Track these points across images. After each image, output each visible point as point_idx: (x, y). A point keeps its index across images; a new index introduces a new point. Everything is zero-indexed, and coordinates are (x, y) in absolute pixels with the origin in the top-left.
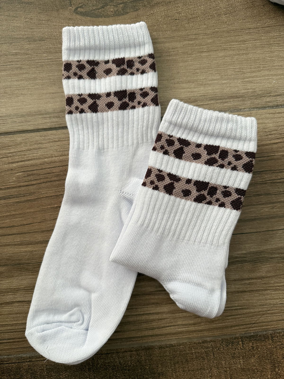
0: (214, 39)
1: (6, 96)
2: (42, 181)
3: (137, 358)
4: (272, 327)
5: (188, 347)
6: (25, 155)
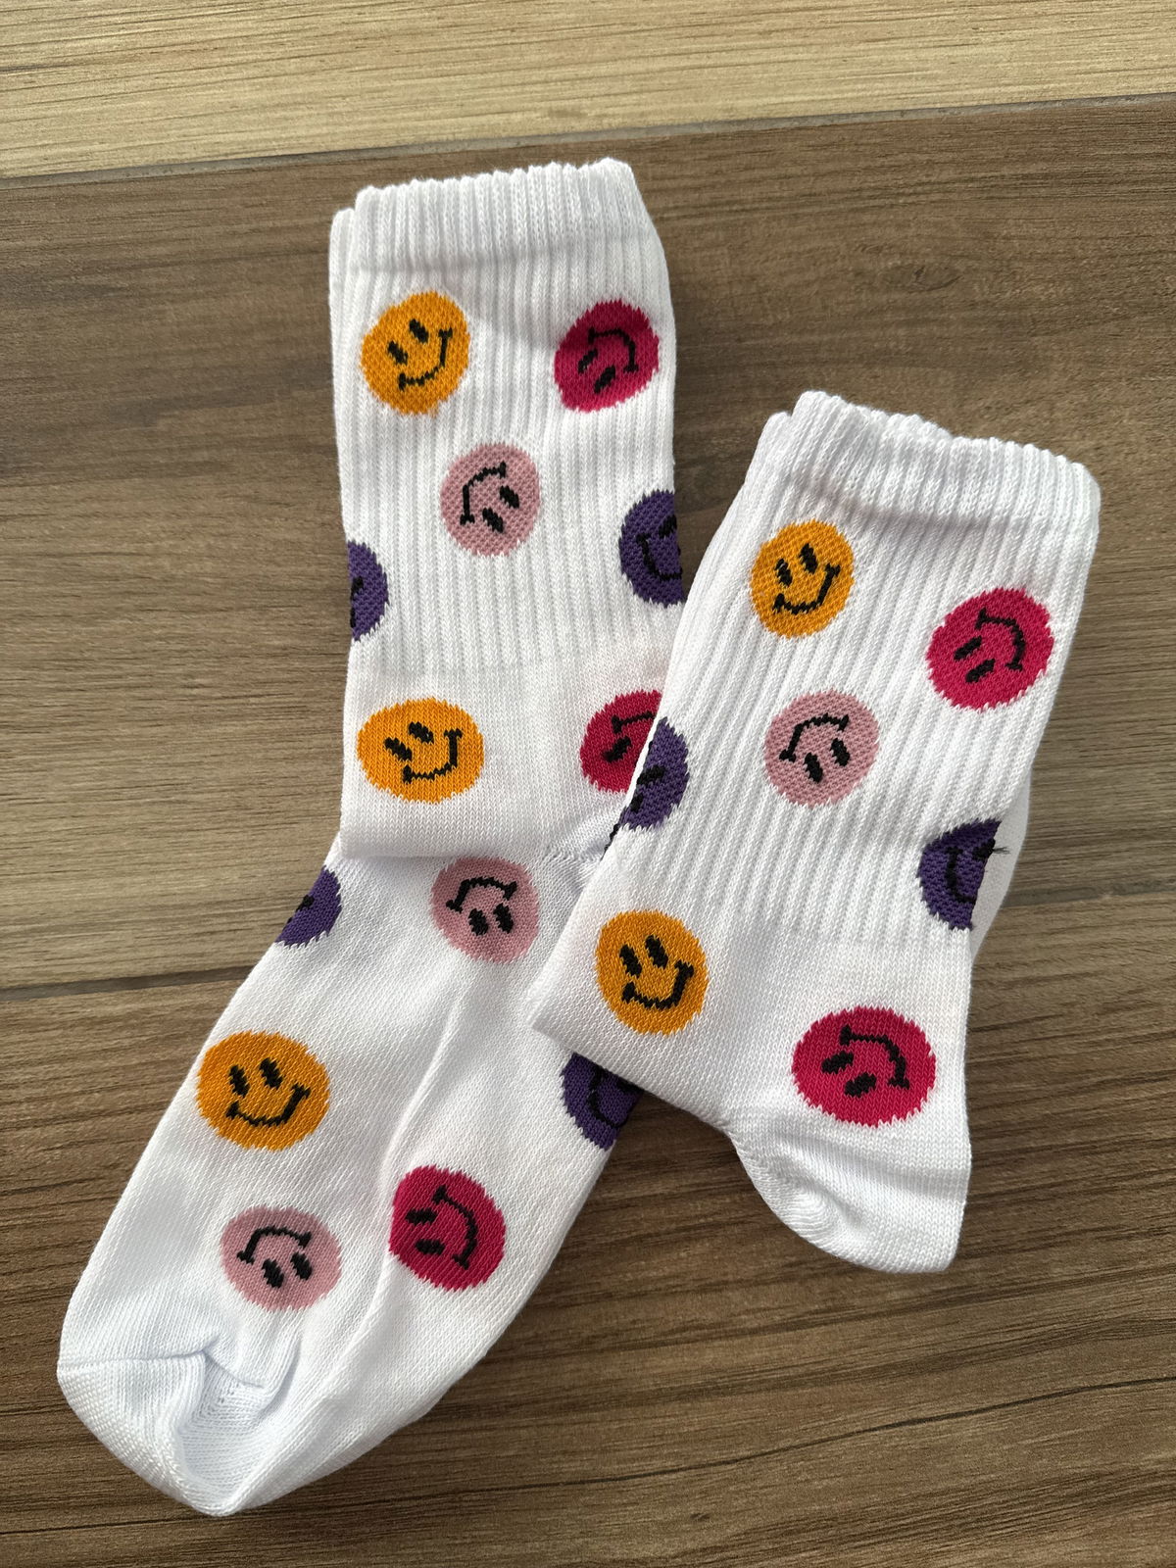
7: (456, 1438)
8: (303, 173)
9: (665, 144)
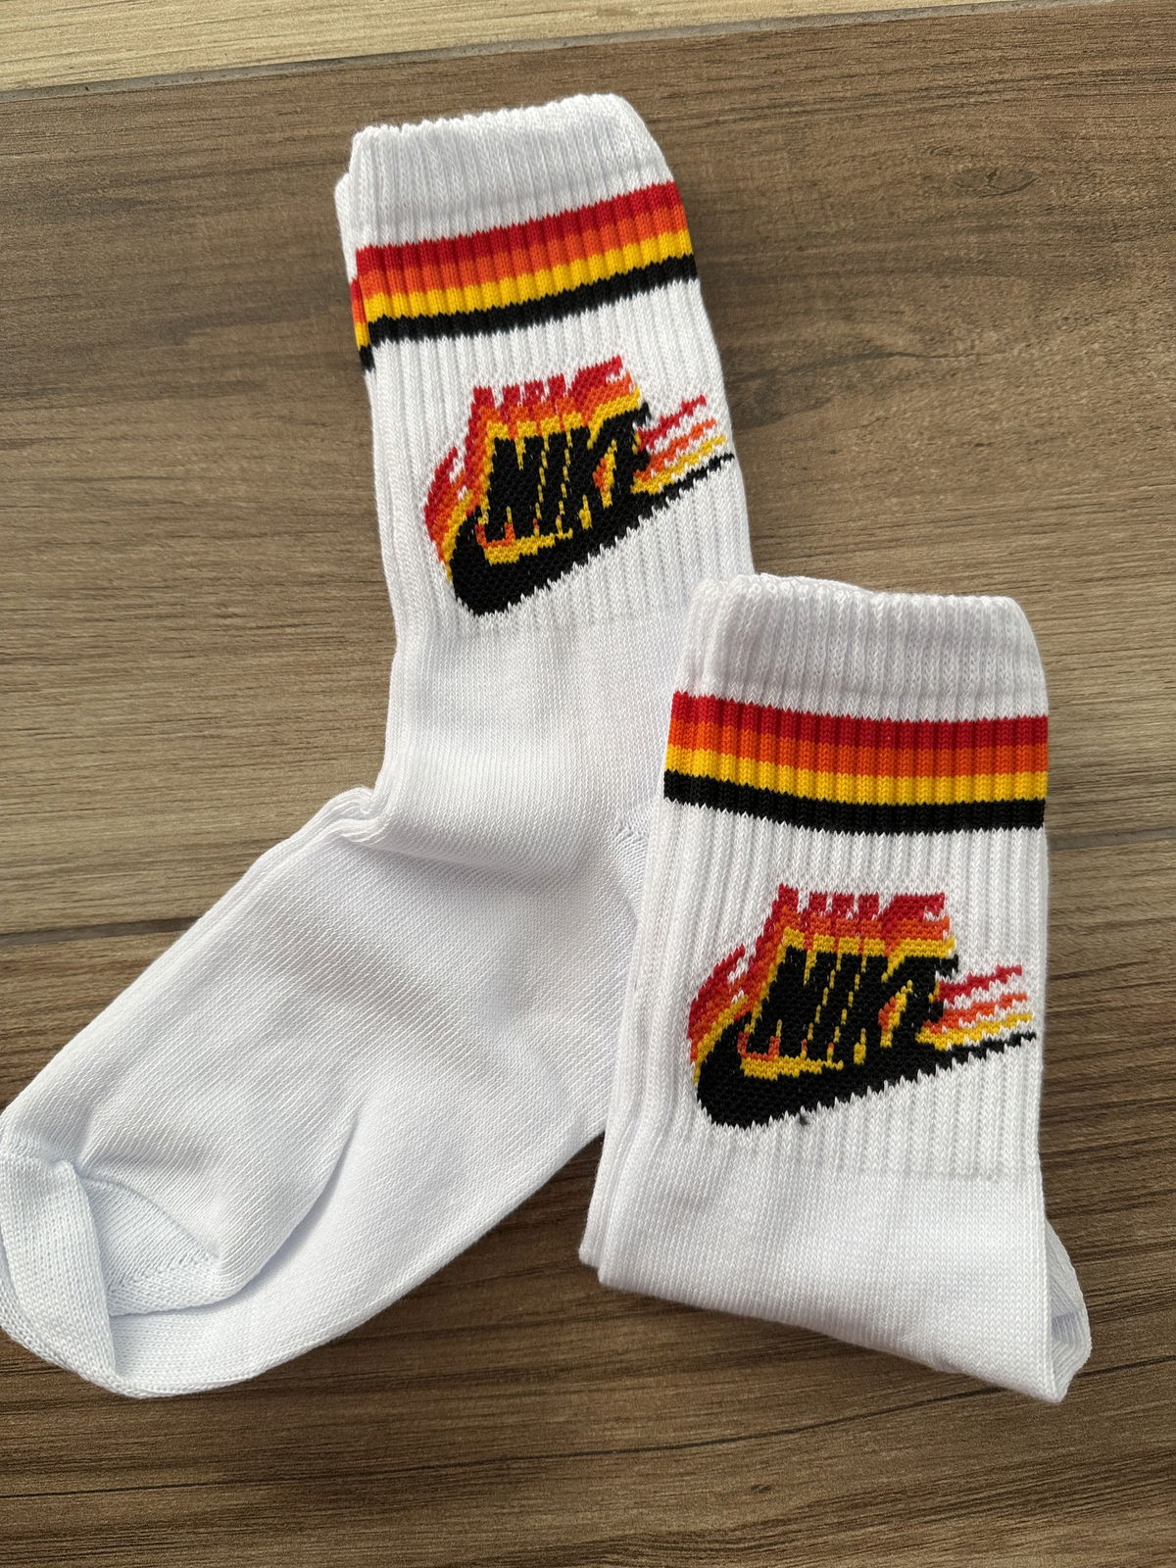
7: (504, 1402)
8: (340, 79)
9: (721, 43)
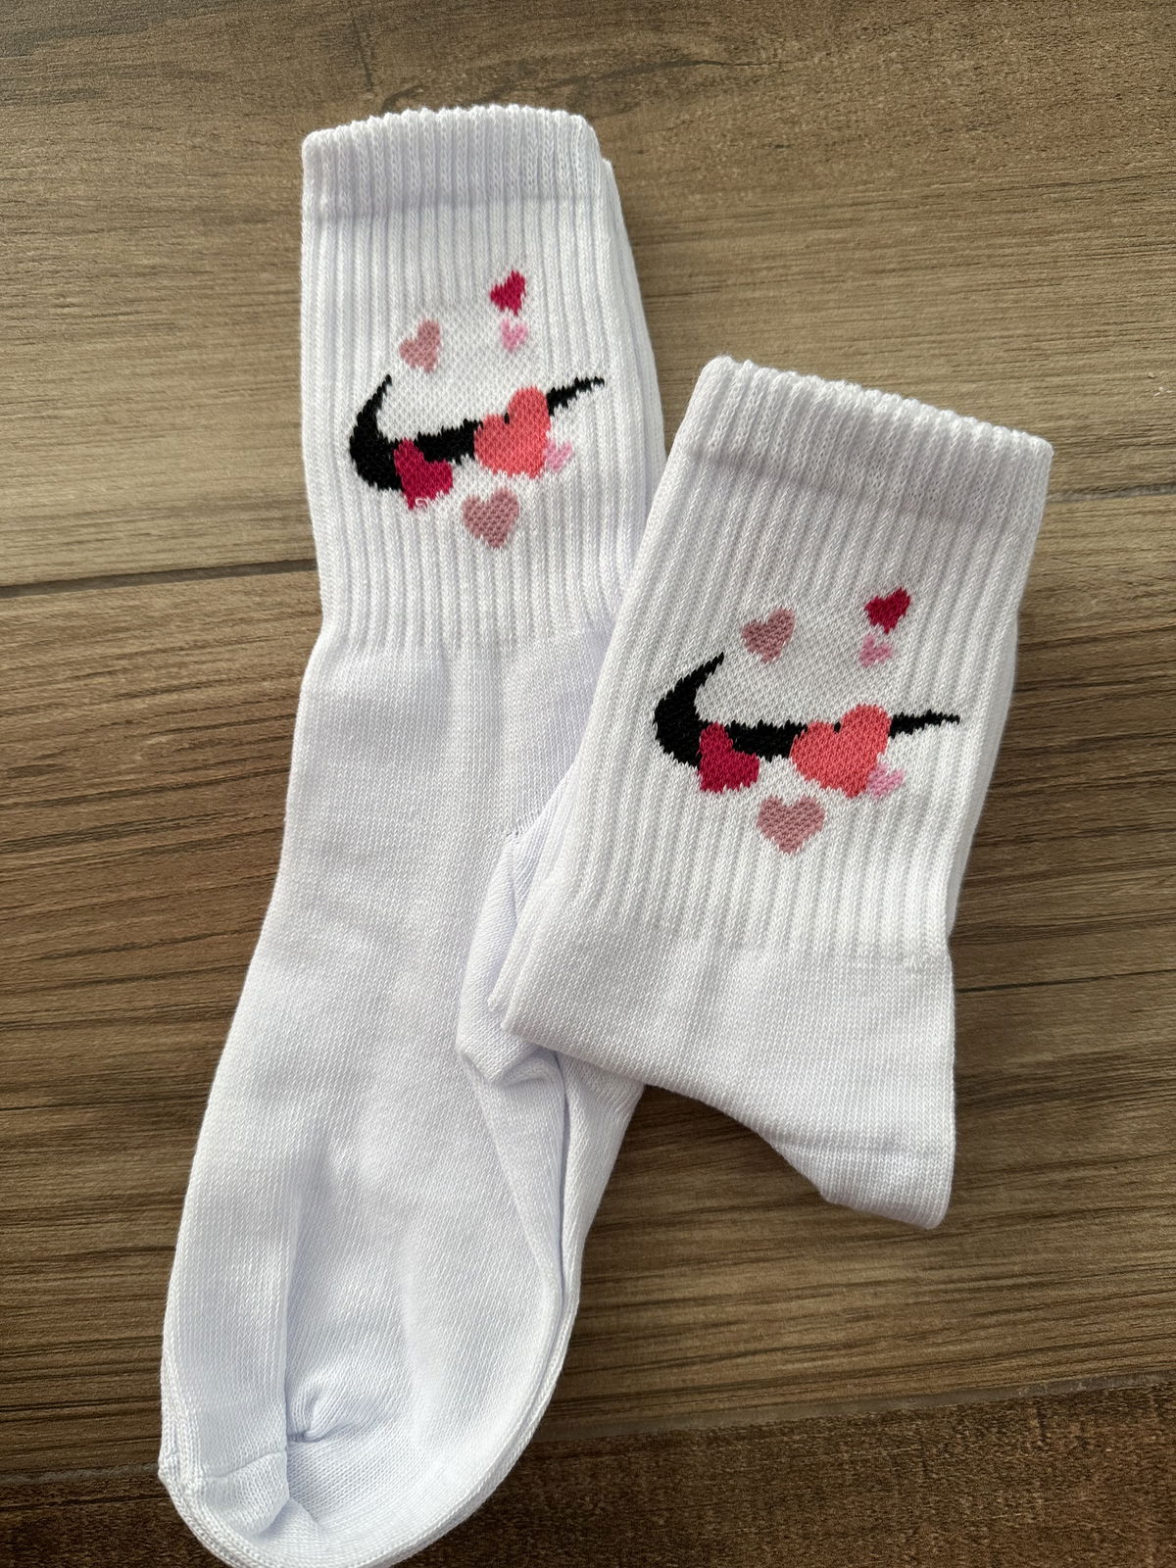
0: (928, 223)
1: (112, 433)
2: (247, 768)
3: (617, 1481)
4: (1160, 1358)
5: (825, 1438)
6: (181, 665)
